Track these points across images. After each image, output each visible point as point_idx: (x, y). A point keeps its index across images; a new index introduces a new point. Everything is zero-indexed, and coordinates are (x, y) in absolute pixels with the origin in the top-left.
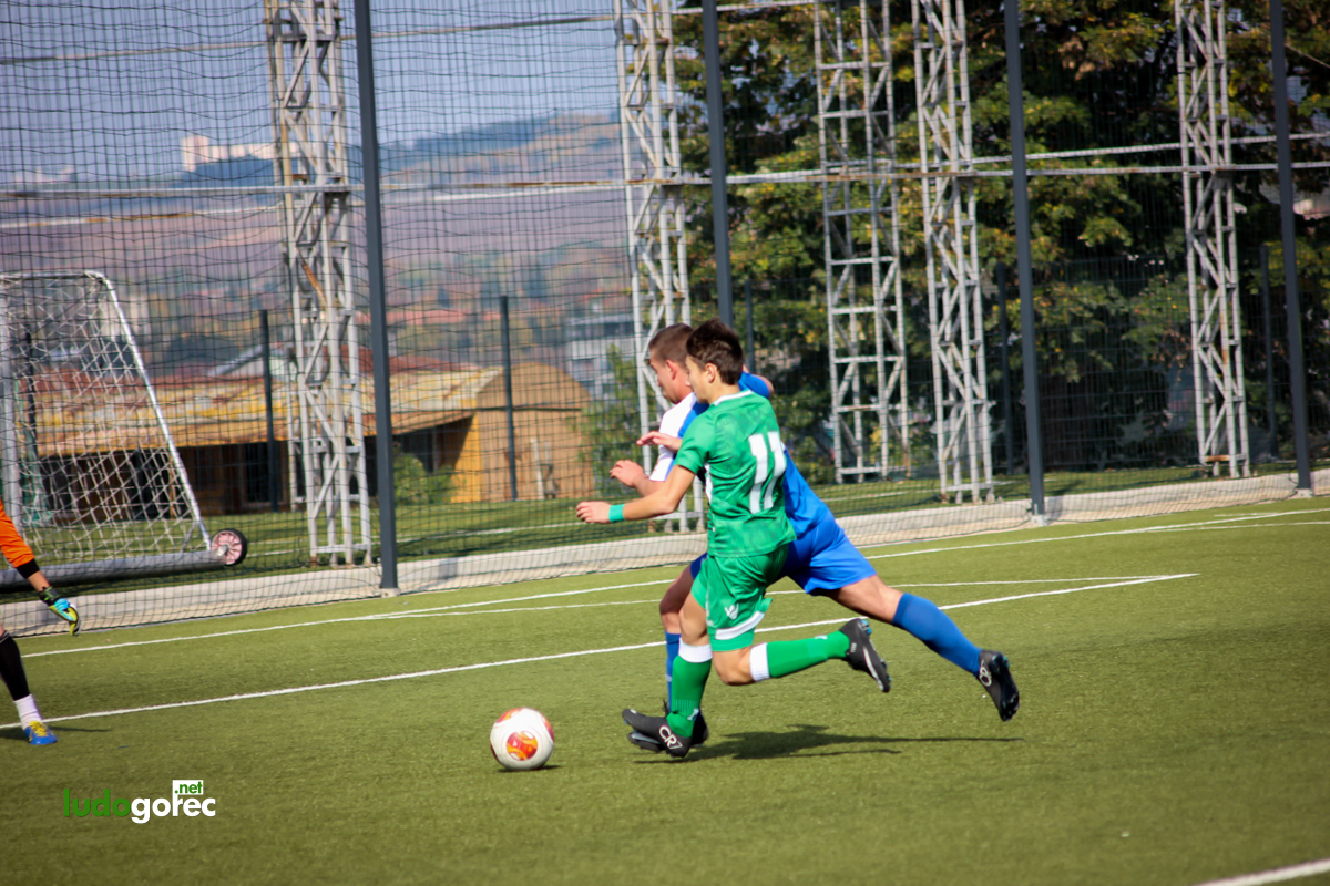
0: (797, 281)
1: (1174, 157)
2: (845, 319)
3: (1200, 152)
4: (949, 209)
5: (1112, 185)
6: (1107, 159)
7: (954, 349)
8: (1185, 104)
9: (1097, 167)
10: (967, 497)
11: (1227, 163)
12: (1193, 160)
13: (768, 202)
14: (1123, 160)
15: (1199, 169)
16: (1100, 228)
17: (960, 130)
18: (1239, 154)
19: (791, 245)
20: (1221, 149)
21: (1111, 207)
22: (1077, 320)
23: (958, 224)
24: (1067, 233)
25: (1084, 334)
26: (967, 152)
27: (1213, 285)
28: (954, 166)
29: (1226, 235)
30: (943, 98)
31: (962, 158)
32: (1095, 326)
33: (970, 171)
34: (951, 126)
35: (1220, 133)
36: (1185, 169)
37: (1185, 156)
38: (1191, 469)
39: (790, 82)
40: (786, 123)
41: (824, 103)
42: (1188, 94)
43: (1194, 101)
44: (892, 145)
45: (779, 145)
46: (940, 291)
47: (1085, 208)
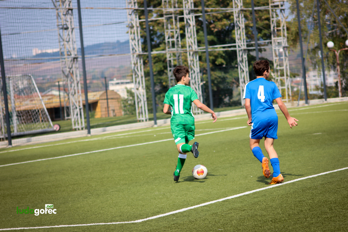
0: (161, 72)
1: (235, 46)
2: (171, 80)
3: (240, 46)
4: (193, 58)
5: (221, 52)
6: (221, 47)
7: (195, 85)
8: (237, 37)
9: (219, 49)
10: (198, 113)
11: (245, 47)
12: (239, 47)
13: (155, 58)
14: (224, 47)
15: (240, 49)
16: (220, 61)
17: (195, 42)
18: (248, 46)
19: (160, 66)
20: (244, 45)
21: (222, 57)
22: (216, 79)
23: (195, 60)
24: (213, 62)
25: (217, 81)
26: (196, 46)
27: (243, 71)
28: (194, 50)
29: (246, 61)
30: (191, 36)
31: (195, 47)
32: (219, 80)
33: (197, 50)
34: (193, 42)
35: (244, 42)
36: (237, 49)
37: (237, 46)
38: (240, 107)
39: (159, 34)
40: (158, 41)
41: (167, 37)
42: (237, 34)
43: (239, 36)
44: (180, 46)
45: (157, 46)
46: (192, 74)
47: (216, 57)
